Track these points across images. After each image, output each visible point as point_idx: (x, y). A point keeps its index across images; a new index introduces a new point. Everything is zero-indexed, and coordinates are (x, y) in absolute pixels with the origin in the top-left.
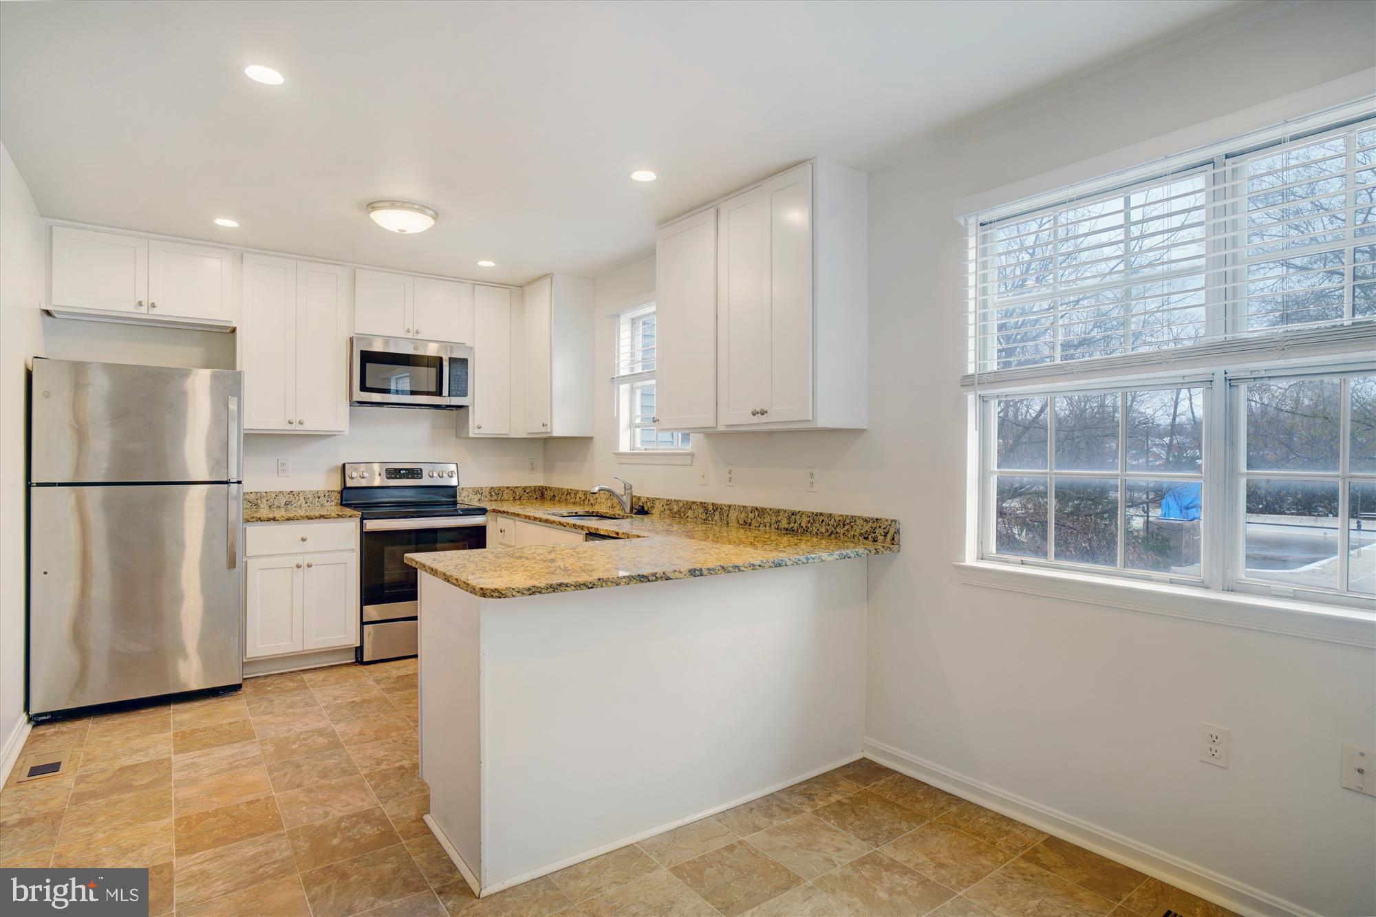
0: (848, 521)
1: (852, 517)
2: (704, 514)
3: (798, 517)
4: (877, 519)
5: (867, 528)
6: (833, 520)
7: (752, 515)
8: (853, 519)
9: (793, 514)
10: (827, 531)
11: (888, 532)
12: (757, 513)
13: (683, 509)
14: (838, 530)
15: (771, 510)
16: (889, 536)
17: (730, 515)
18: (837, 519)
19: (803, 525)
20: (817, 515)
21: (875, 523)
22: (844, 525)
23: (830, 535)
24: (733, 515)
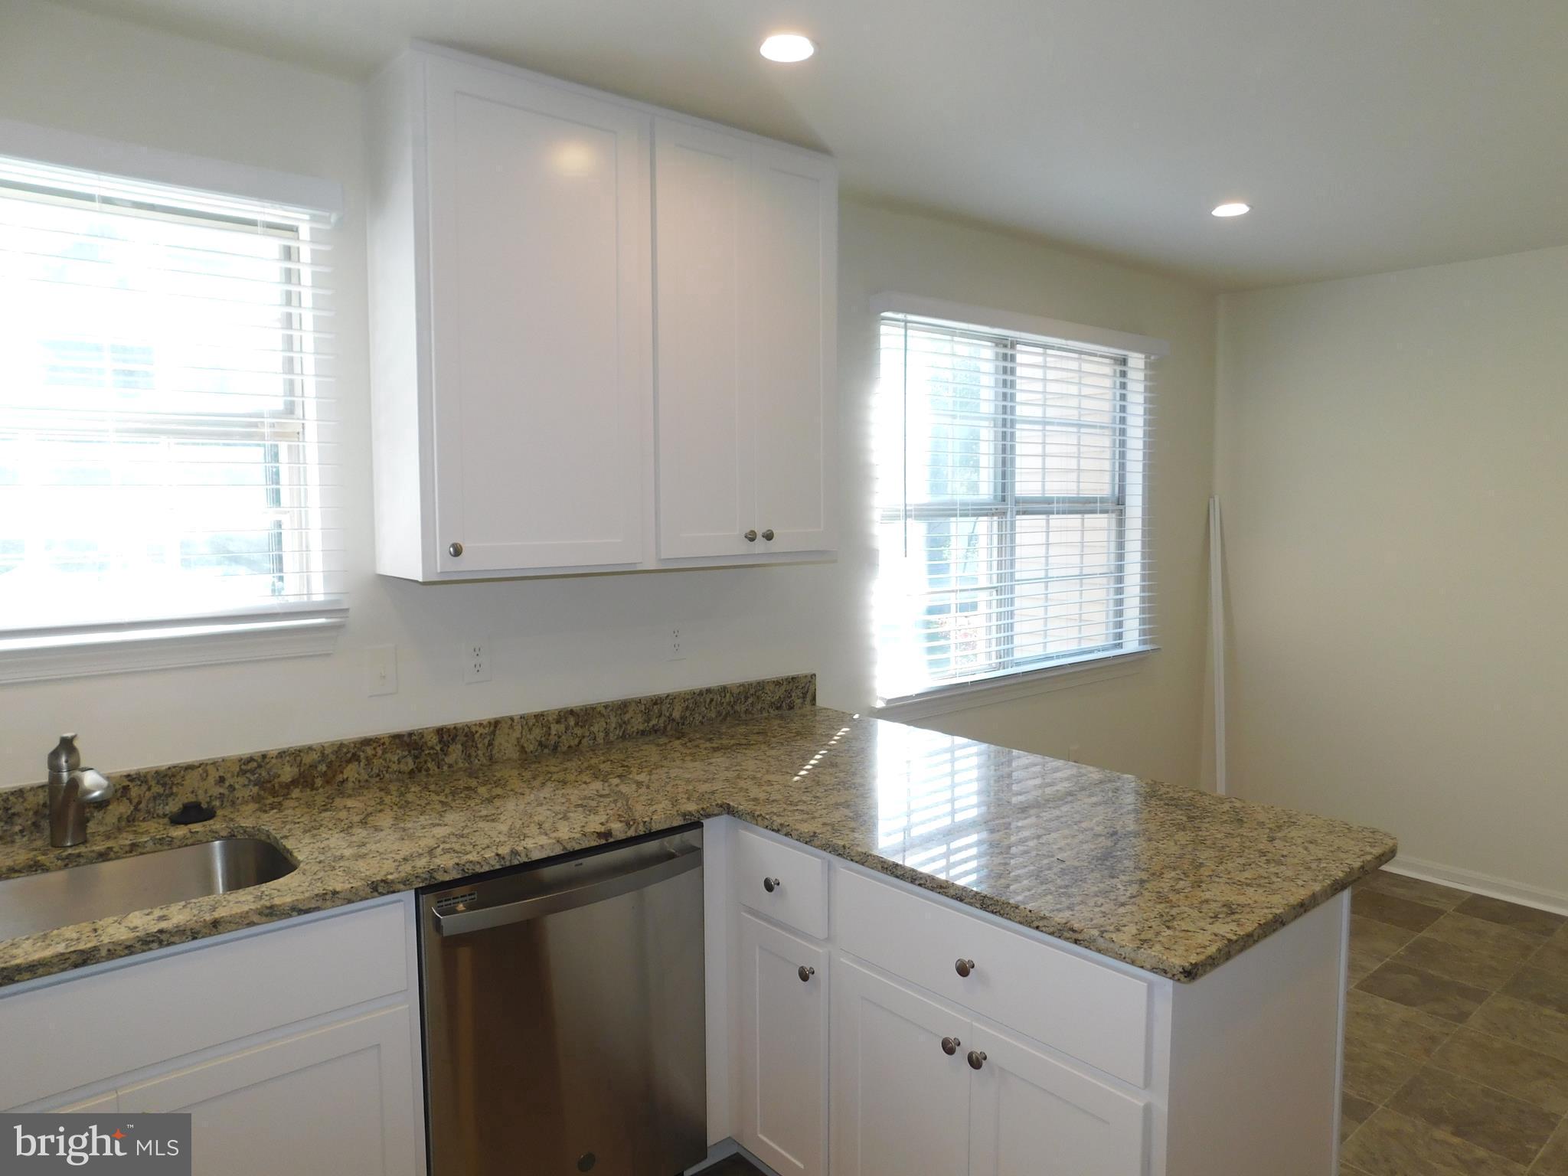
0: (752, 691)
1: (759, 683)
2: (410, 760)
3: (664, 708)
4: (793, 678)
5: (780, 692)
6: (728, 695)
7: (562, 727)
8: (761, 685)
9: (656, 703)
10: (719, 713)
11: (807, 692)
12: (572, 722)
13: (323, 768)
14: (737, 708)
15: (606, 707)
16: (808, 699)
17: (496, 743)
18: (736, 691)
19: (676, 715)
20: (701, 693)
21: (791, 684)
22: (746, 698)
23: (725, 719)
24: (506, 745)
